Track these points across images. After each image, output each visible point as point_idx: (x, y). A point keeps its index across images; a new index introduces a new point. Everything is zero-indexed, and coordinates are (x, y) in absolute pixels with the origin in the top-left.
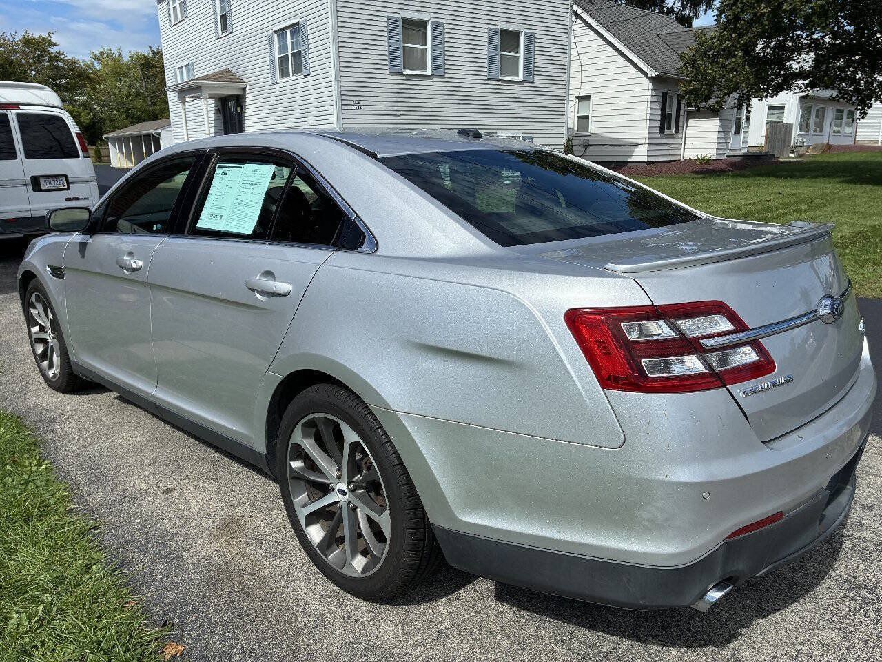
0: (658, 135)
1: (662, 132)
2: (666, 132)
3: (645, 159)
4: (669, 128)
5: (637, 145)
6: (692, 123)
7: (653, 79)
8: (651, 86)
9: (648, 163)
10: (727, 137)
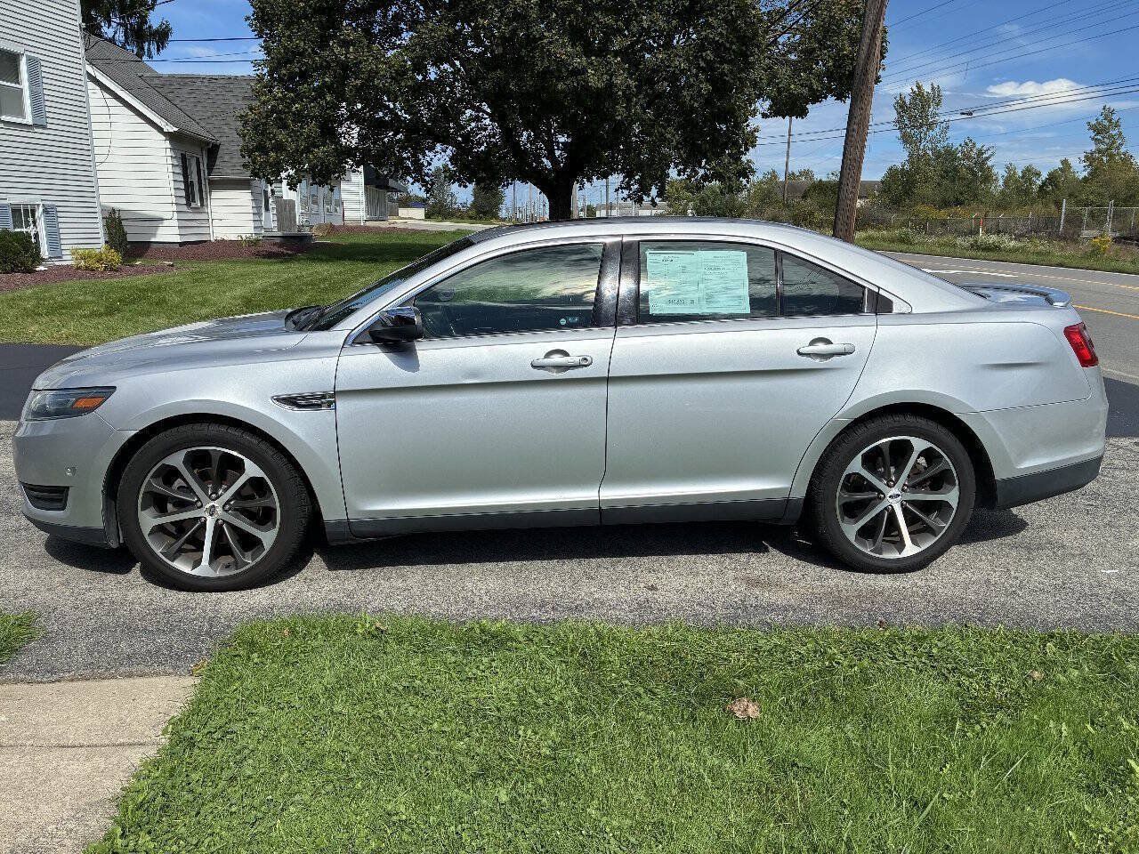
0: (185, 208)
1: (188, 204)
2: (193, 205)
3: (178, 239)
4: (194, 201)
5: (163, 220)
6: (216, 194)
7: (170, 136)
8: (168, 144)
9: (181, 244)
10: (259, 214)
